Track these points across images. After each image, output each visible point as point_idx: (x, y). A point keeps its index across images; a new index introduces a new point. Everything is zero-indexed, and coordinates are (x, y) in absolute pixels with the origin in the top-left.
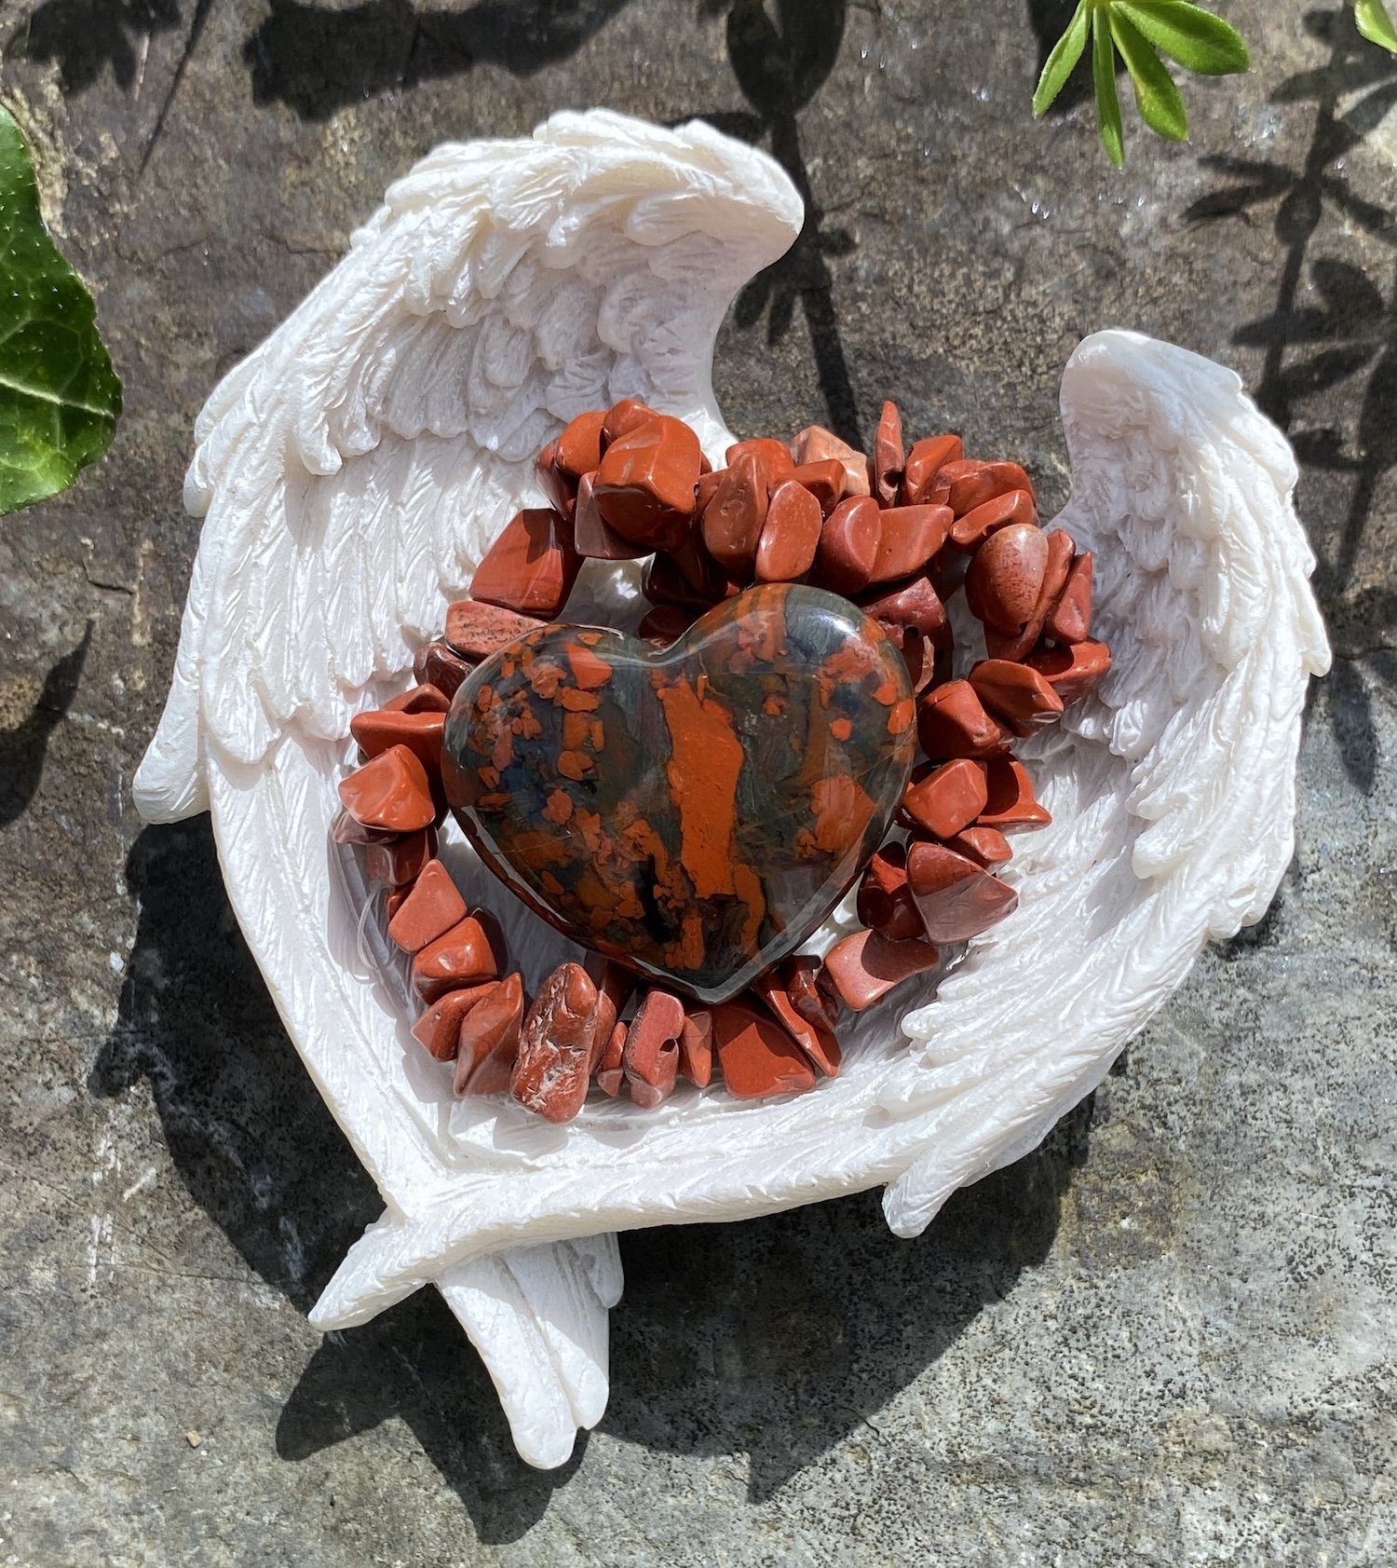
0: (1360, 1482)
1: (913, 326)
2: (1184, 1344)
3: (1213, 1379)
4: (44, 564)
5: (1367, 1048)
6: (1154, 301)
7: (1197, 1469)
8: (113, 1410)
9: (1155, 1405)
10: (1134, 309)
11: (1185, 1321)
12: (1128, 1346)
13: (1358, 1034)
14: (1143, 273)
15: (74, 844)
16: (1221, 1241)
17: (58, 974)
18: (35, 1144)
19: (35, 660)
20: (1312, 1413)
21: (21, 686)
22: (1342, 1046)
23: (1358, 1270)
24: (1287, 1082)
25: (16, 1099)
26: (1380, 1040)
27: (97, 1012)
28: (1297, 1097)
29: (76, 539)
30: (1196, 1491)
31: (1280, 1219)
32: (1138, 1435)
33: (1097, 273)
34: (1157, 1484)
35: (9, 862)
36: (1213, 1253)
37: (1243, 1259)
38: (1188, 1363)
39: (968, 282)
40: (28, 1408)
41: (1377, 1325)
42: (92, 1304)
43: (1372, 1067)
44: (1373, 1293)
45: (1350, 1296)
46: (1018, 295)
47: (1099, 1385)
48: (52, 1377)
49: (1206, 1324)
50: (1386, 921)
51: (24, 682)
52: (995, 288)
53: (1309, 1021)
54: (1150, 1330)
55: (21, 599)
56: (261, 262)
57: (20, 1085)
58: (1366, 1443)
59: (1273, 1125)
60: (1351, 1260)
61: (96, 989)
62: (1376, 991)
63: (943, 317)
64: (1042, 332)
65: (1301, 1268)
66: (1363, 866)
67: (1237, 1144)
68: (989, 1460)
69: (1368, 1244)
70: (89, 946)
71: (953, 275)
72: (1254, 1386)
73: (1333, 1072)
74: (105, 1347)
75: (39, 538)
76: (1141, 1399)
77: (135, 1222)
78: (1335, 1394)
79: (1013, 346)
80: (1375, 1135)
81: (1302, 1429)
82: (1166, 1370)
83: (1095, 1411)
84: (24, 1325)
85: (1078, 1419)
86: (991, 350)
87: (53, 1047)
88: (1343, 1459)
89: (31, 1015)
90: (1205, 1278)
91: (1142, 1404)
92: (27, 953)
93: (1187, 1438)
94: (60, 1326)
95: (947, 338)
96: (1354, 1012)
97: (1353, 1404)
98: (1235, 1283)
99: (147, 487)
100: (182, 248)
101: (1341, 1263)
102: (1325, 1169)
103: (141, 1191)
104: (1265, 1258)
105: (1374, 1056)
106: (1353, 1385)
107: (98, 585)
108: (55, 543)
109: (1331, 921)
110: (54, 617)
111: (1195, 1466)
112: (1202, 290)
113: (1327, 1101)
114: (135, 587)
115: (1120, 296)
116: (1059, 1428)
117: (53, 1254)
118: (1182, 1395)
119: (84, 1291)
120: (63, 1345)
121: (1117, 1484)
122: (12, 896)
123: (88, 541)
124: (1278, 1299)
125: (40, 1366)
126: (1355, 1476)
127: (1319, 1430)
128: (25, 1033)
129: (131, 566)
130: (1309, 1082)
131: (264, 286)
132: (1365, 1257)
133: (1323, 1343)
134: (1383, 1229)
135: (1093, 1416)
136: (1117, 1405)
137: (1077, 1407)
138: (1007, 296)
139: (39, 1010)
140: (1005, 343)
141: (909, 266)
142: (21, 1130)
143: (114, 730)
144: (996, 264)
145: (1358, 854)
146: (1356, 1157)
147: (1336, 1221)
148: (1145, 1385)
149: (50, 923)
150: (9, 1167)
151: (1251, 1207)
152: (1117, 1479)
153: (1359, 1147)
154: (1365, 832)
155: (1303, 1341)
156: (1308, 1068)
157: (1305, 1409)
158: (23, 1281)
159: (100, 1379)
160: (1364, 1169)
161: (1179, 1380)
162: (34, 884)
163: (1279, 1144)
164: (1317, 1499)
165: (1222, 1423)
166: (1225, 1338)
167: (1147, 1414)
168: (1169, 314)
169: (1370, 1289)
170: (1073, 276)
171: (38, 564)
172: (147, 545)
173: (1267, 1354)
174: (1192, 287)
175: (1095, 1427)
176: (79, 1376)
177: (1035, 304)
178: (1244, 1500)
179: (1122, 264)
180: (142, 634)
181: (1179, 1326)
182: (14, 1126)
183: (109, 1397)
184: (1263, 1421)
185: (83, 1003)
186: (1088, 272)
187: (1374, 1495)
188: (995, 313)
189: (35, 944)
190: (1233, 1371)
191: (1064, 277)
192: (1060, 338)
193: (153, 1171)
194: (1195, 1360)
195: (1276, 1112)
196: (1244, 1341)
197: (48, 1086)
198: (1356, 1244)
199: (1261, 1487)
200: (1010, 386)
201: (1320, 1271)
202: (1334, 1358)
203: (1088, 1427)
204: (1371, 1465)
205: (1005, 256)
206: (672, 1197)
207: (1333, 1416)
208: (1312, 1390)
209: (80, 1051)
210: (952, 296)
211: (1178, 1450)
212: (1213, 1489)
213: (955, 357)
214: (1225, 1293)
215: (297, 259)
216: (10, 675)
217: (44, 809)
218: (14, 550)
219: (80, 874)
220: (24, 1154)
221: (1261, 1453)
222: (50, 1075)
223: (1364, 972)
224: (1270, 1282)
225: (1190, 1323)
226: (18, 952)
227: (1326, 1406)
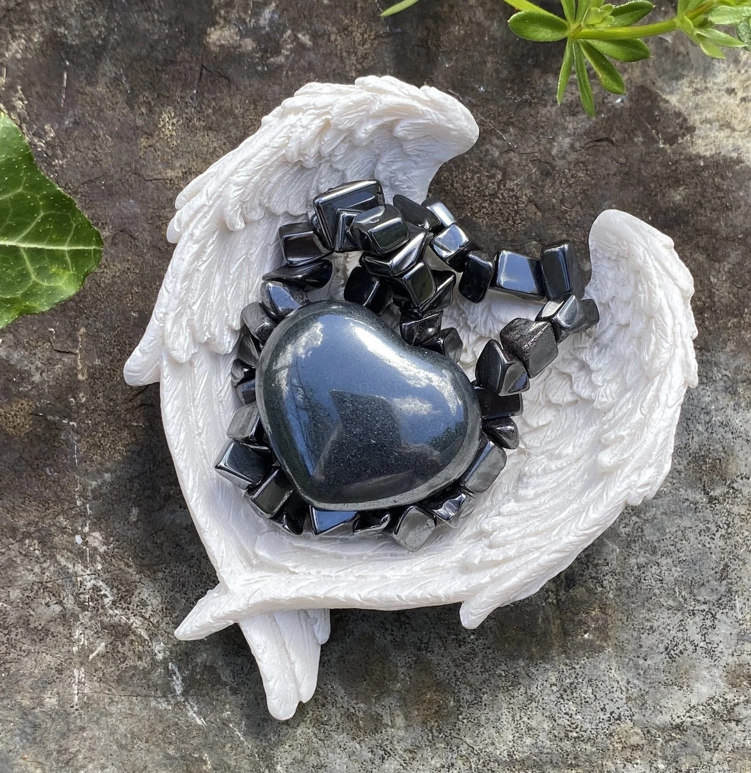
0: (707, 755)
1: (455, 204)
2: (618, 694)
3: (633, 710)
4: (31, 342)
5: (696, 542)
6: (570, 186)
7: (629, 754)
8: (90, 766)
9: (607, 724)
10: (561, 190)
11: (618, 682)
12: (592, 696)
13: (691, 536)
14: (564, 172)
15: (54, 482)
16: (632, 641)
17: (49, 548)
18: (43, 634)
19: (29, 391)
20: (682, 723)
21: (22, 404)
22: (684, 542)
23: (699, 650)
24: (659, 561)
25: (32, 613)
26: (702, 538)
27: (70, 566)
28: (664, 568)
29: (46, 329)
30: (629, 766)
31: (661, 628)
32: (599, 740)
33: (542, 173)
34: (610, 764)
35: (22, 493)
36: (630, 647)
37: (644, 649)
38: (621, 703)
39: (480, 181)
40: (47, 768)
41: (710, 678)
42: (77, 713)
43: (699, 551)
44: (707, 661)
45: (697, 664)
46: (505, 186)
47: (579, 717)
48: (59, 752)
49: (628, 683)
50: (701, 480)
51: (24, 402)
52: (493, 183)
53: (667, 530)
54: (602, 688)
55: (20, 361)
56: (131, 186)
57: (34, 605)
58: (709, 736)
59: (654, 582)
60: (695, 646)
61: (69, 554)
62: (698, 514)
63: (469, 198)
64: (517, 204)
65: (672, 652)
66: (688, 453)
67: (637, 593)
68: (528, 758)
69: (703, 638)
70: (65, 533)
71: (472, 178)
72: (653, 712)
73: (681, 555)
74: (85, 735)
75: (27, 329)
76: (600, 722)
77: (96, 670)
78: (693, 713)
79: (504, 211)
80: (703, 584)
81: (678, 731)
82: (610, 707)
83: (578, 730)
84: (43, 727)
85: (570, 734)
86: (493, 213)
87: (49, 585)
88: (699, 744)
89: (37, 569)
90: (627, 660)
91: (600, 724)
92: (33, 538)
93: (623, 740)
94: (61, 726)
95: (472, 209)
96: (689, 525)
97: (701, 717)
98: (641, 662)
99: (81, 301)
100: (91, 181)
101: (691, 648)
102: (680, 602)
103: (98, 655)
104: (655, 648)
105: (699, 546)
106: (701, 708)
107: (59, 351)
108: (35, 332)
109: (675, 481)
110: (37, 368)
111: (628, 753)
112: (592, 179)
113: (679, 569)
114: (78, 351)
115: (553, 184)
116: (561, 739)
117: (55, 690)
118: (619, 718)
119: (72, 707)
120: (64, 736)
121: (591, 765)
122: (24, 510)
123: (53, 330)
124: (662, 668)
125: (53, 746)
126: (705, 753)
127: (686, 731)
128: (34, 579)
129: (75, 341)
130: (670, 561)
131: (133, 198)
132: (702, 644)
133: (685, 688)
134: (710, 630)
135: (577, 732)
136: (588, 726)
137: (569, 728)
138: (499, 187)
139: (41, 567)
140: (500, 209)
141: (451, 174)
142: (35, 628)
143: (71, 423)
144: (493, 172)
145: (685, 448)
146: (695, 596)
147: (687, 627)
148: (601, 714)
149: (43, 523)
150: (30, 647)
151: (646, 623)
152: (591, 762)
153: (695, 591)
154: (687, 437)
155: (676, 687)
156: (668, 553)
157: (678, 721)
158: (41, 704)
159: (83, 751)
160: (699, 601)
161: (617, 711)
162: (34, 503)
163: (657, 592)
164: (687, 765)
165: (640, 731)
166: (638, 689)
167: (603, 729)
168: (578, 191)
169: (706, 660)
170: (530, 175)
171: (28, 342)
172: (83, 330)
173: (659, 695)
174: (588, 178)
175: (578, 737)
176: (73, 750)
177: (513, 190)
178: (653, 768)
179: (554, 168)
180: (83, 375)
181: (616, 685)
182: (32, 626)
183: (88, 760)
184: (658, 728)
185: (63, 562)
186: (538, 173)
187: (715, 761)
188: (494, 195)
189: (37, 534)
190: (643, 705)
191: (526, 176)
192: (526, 206)
193: (103, 644)
194: (624, 701)
195: (655, 576)
196: (647, 690)
197: (48, 605)
198: (697, 638)
199: (660, 761)
200: (504, 230)
201: (681, 652)
202: (691, 695)
203: (575, 738)
204: (712, 747)
205: (497, 167)
206: (360, 596)
207: (692, 723)
208: (681, 712)
209: (63, 586)
210: (473, 188)
211: (619, 746)
212: (637, 764)
213: (476, 217)
214: (637, 666)
215: (149, 183)
216: (16, 399)
217: (38, 465)
218: (14, 336)
219: (58, 497)
220: (38, 640)
221: (659, 745)
222: (48, 599)
223: (692, 505)
224: (657, 660)
225: (621, 683)
226: (28, 538)
227: (689, 719)
